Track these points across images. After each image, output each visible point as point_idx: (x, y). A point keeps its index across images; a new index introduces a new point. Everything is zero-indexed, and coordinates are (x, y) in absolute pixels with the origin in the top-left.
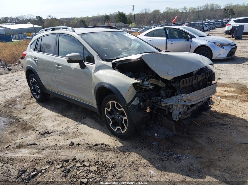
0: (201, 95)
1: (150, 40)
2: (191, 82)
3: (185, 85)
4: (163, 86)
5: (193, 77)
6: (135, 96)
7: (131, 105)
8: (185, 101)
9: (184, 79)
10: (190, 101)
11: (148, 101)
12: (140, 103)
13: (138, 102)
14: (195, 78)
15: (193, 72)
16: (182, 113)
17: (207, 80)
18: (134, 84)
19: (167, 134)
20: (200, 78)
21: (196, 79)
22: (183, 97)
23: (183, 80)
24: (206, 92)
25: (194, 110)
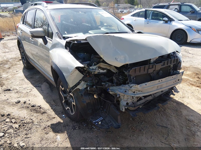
0: (157, 85)
1: (135, 21)
2: (146, 71)
3: (138, 73)
4: (115, 72)
5: (149, 65)
6: (81, 80)
7: (75, 89)
8: (134, 92)
9: (136, 68)
10: (142, 93)
11: (94, 87)
12: (87, 88)
13: (85, 86)
14: (153, 66)
15: (151, 59)
16: (129, 104)
17: (171, 69)
18: (78, 68)
19: (111, 123)
20: (159, 67)
21: (153, 68)
22: (131, 87)
23: (134, 68)
24: (165, 83)
25: (148, 100)
